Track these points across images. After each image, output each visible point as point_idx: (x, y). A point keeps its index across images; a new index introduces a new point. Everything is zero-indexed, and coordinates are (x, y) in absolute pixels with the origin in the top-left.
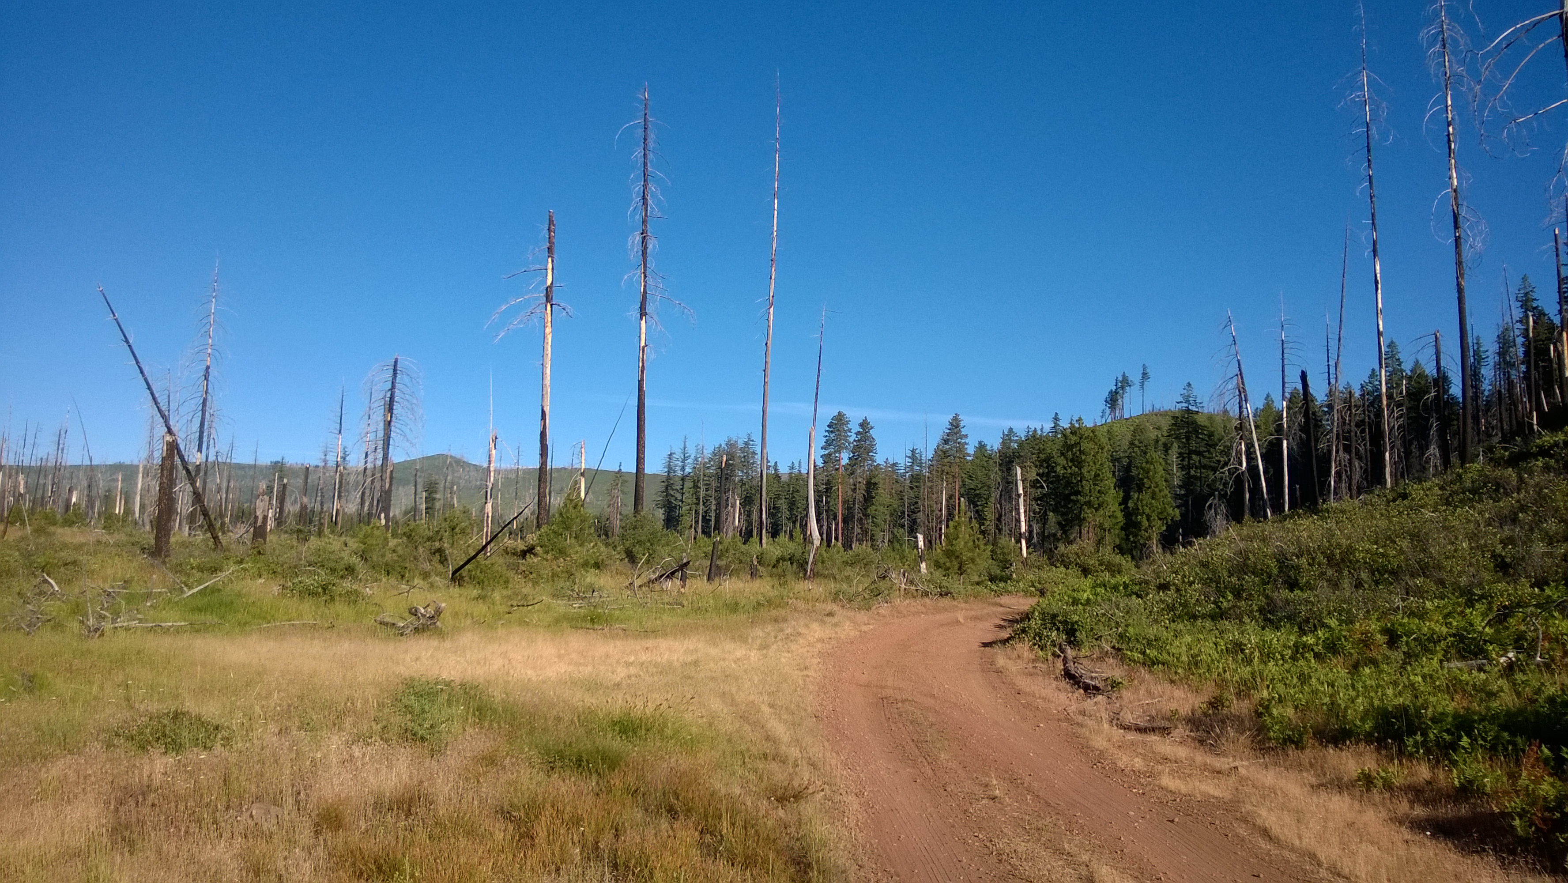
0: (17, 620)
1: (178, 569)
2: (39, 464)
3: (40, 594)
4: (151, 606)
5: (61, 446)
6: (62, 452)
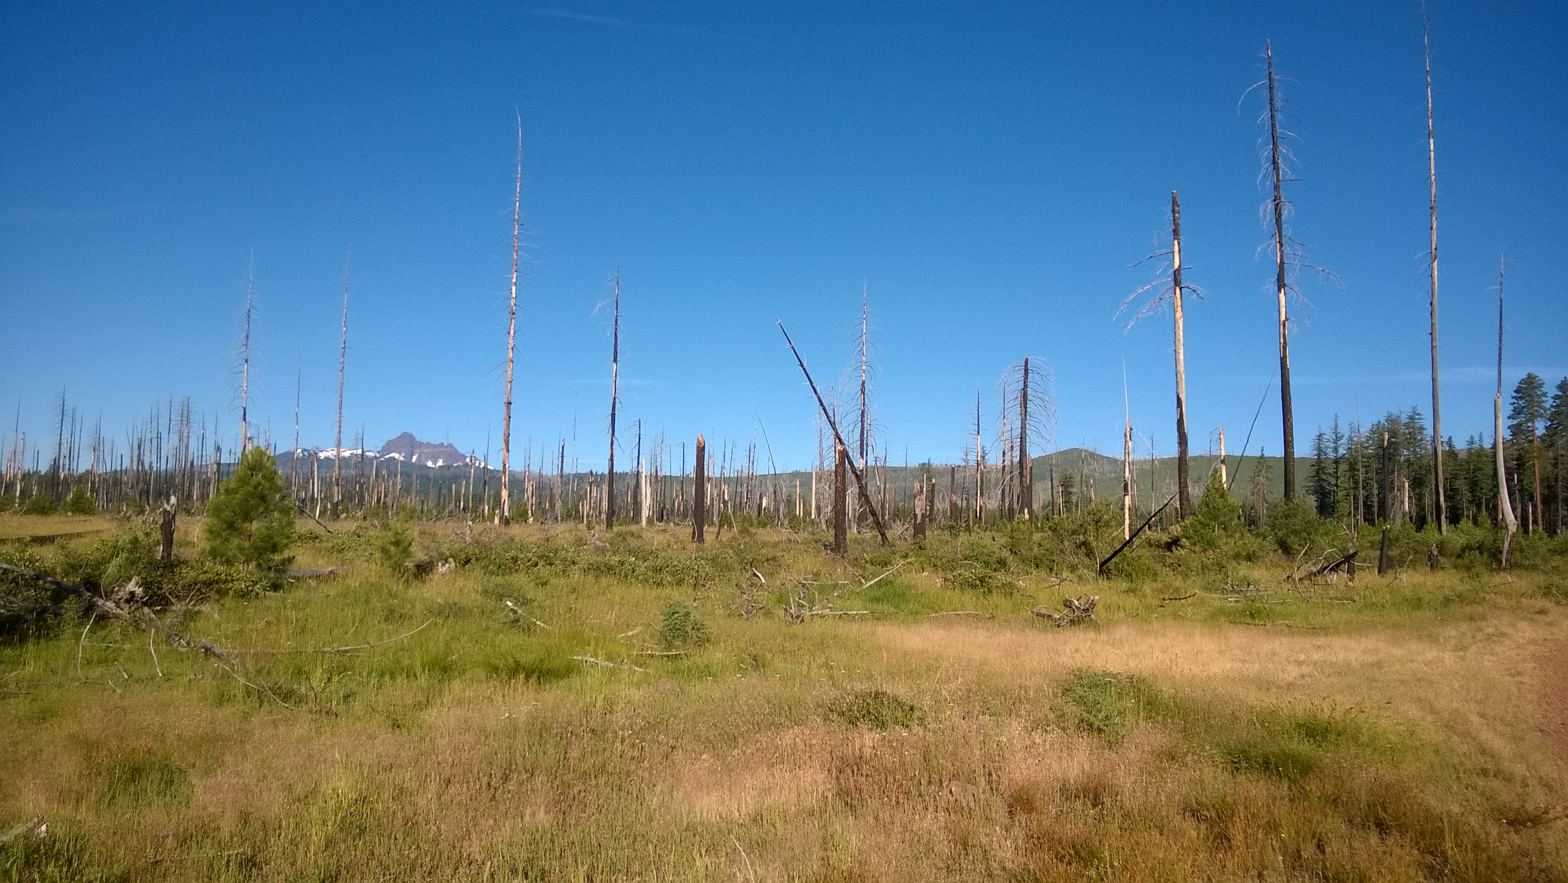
0: (737, 608)
1: (855, 562)
2: (736, 475)
3: (752, 585)
4: (838, 596)
5: (751, 459)
6: (753, 464)
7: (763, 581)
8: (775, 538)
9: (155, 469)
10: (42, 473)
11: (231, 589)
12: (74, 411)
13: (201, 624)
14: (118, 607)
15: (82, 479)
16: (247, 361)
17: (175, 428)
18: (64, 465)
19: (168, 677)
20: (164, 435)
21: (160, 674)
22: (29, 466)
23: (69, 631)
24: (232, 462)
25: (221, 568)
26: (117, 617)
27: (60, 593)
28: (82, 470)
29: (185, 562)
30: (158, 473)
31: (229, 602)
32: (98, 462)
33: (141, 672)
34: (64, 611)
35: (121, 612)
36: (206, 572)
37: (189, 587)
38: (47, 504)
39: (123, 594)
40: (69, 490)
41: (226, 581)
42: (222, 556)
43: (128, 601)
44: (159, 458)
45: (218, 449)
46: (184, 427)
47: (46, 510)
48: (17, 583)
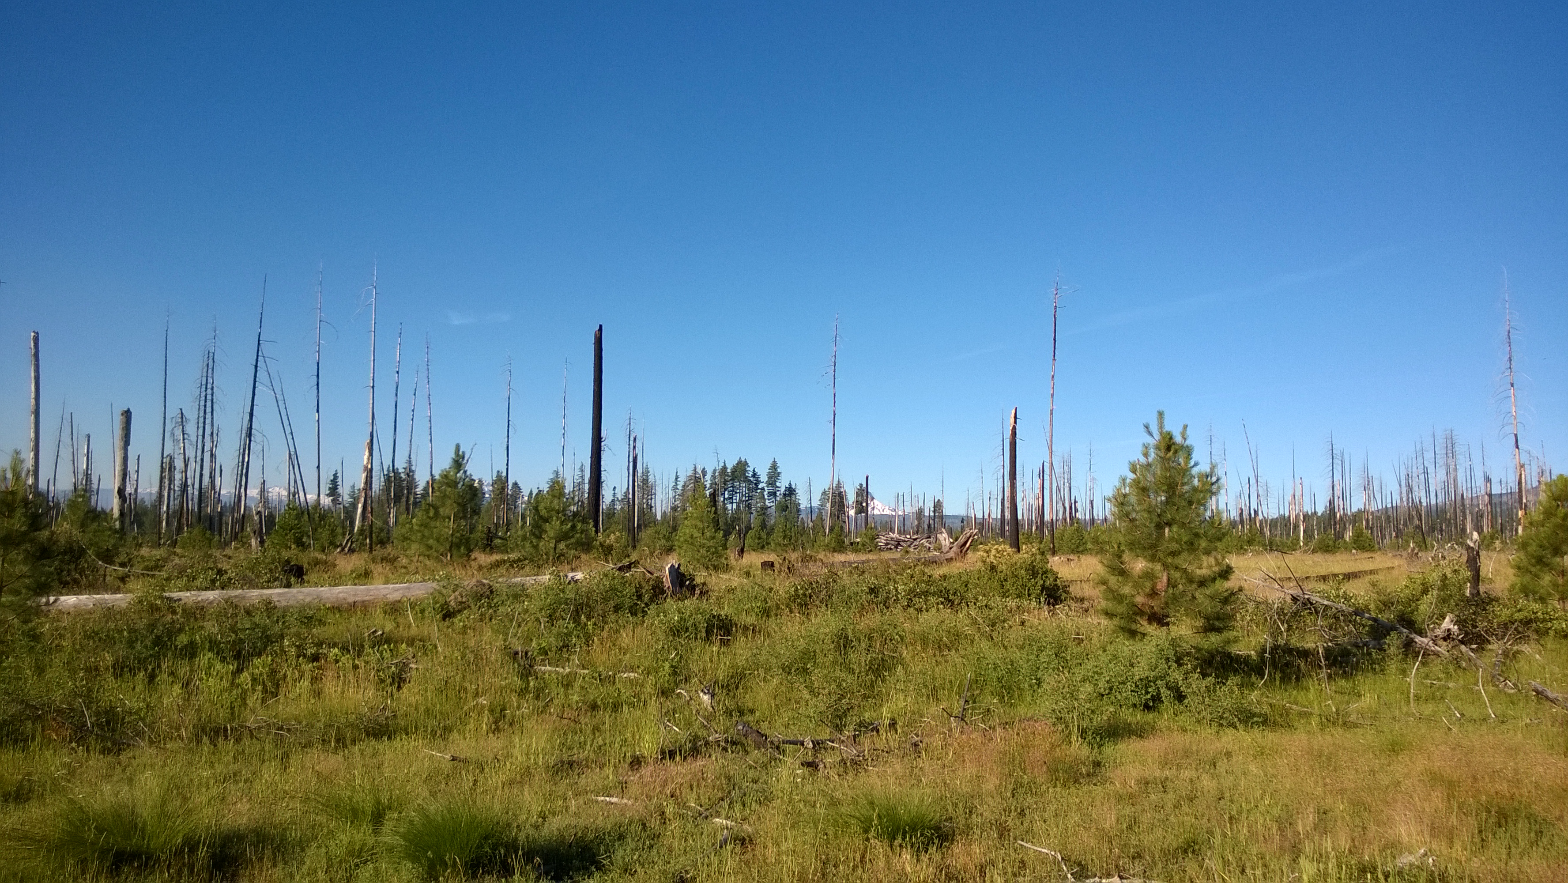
9: (1424, 504)
10: (1319, 514)
11: (1550, 629)
12: (1342, 456)
13: (1522, 665)
14: (1436, 645)
15: (1356, 518)
16: (1512, 385)
17: (1441, 461)
18: (1339, 505)
19: (1502, 720)
20: (1431, 470)
21: (1493, 716)
22: (1308, 508)
23: (1393, 667)
24: (1504, 491)
25: (1536, 606)
26: (1437, 654)
27: (1379, 631)
28: (1354, 510)
29: (1497, 599)
30: (1429, 506)
31: (1550, 642)
32: (1369, 501)
33: (1472, 711)
34: (1386, 647)
35: (1439, 649)
36: (1520, 611)
37: (1505, 626)
38: (1331, 543)
39: (1439, 632)
40: (1345, 528)
41: (1544, 621)
42: (1534, 593)
43: (1445, 639)
44: (1428, 492)
45: (1488, 480)
46: (1450, 460)
47: (1330, 549)
48: (1337, 619)
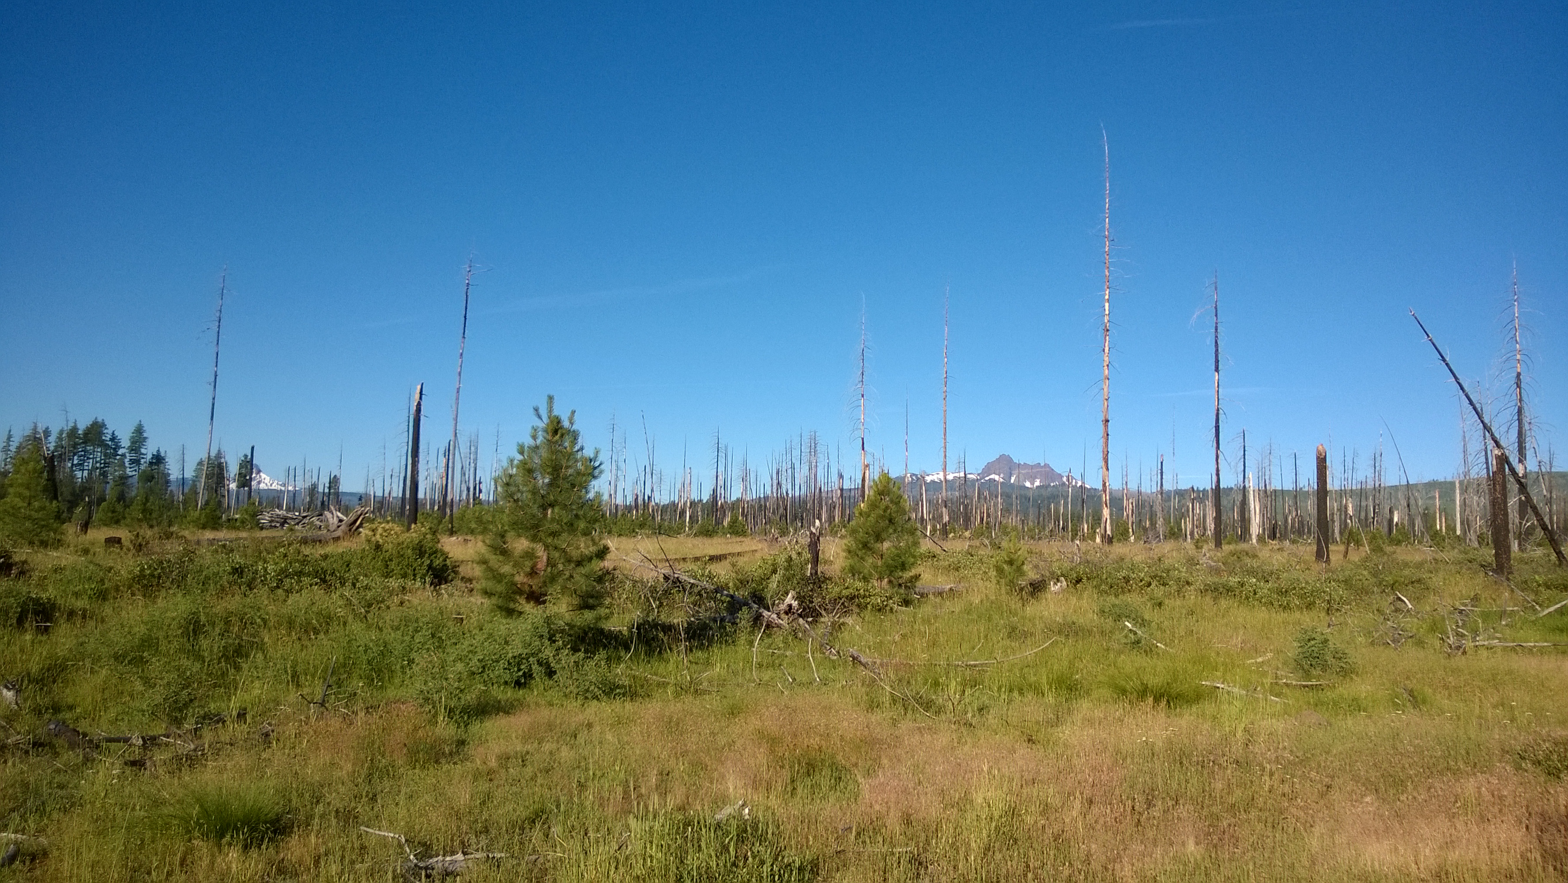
4: (1507, 625)
5: (1377, 468)
6: (1380, 475)
7: (1410, 606)
8: (1418, 558)
9: (790, 496)
10: (704, 501)
11: (869, 603)
12: (726, 447)
13: (846, 635)
14: (779, 618)
15: (735, 505)
16: (863, 396)
17: (805, 459)
18: (721, 494)
19: (825, 682)
20: (797, 466)
21: (818, 679)
22: (695, 496)
23: (743, 638)
24: (853, 487)
25: (859, 584)
26: (779, 626)
27: (734, 606)
28: (734, 498)
29: (830, 579)
30: (793, 497)
31: (867, 614)
32: (746, 491)
33: (802, 677)
34: (738, 620)
35: (781, 622)
36: (847, 588)
37: (835, 601)
38: (710, 528)
39: (783, 607)
40: (725, 515)
41: (864, 597)
42: (860, 573)
43: (786, 613)
44: (793, 485)
45: (841, 476)
46: (812, 458)
47: (710, 533)
48: (701, 595)
